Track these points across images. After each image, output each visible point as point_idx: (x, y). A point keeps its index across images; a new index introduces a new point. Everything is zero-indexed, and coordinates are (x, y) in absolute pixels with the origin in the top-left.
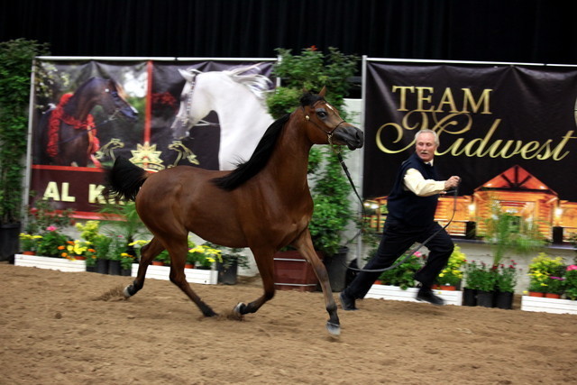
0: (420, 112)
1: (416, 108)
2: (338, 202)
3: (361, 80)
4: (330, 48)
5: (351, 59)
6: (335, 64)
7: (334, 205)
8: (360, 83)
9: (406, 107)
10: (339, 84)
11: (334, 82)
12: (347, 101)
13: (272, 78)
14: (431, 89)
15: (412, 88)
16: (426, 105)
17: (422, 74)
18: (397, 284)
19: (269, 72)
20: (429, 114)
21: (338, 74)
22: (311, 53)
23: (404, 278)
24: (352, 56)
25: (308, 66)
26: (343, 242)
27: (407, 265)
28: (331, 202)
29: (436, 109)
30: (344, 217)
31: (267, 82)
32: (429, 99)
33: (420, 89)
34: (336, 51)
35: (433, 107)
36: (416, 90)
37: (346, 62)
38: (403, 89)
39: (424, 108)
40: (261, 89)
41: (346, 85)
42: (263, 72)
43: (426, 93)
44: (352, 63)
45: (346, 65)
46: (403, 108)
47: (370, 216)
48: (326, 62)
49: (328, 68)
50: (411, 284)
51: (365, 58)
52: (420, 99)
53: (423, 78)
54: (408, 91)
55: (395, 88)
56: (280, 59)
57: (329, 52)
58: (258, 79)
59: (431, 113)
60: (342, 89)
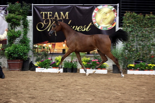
0: (48, 19)
1: (48, 18)
2: (26, 45)
3: (32, 11)
4: (23, 2)
5: (29, 5)
6: (24, 7)
7: (25, 46)
8: (32, 12)
9: (45, 18)
10: (26, 12)
11: (24, 11)
12: (28, 17)
13: (6, 11)
14: (51, 13)
15: (46, 12)
16: (50, 17)
17: (49, 8)
18: (45, 68)
19: (5, 9)
20: (51, 20)
21: (25, 9)
22: (17, 3)
23: (47, 66)
24: (29, 4)
25: (17, 7)
26: (28, 57)
27: (47, 62)
28: (25, 45)
29: (53, 18)
30: (28, 49)
31: (4, 12)
32: (51, 15)
33: (49, 13)
34: (25, 3)
35: (52, 18)
36: (47, 13)
37: (27, 6)
38: (44, 13)
39: (50, 18)
40: (3, 14)
41: (28, 12)
42: (3, 9)
43: (50, 14)
44: (29, 6)
45: (28, 7)
46: (44, 18)
47: (35, 49)
48: (22, 6)
49: (23, 8)
50: (49, 67)
51: (33, 4)
52: (49, 16)
53: (49, 10)
54: (45, 13)
55: (41, 12)
56: (8, 5)
57: (23, 3)
58: (2, 11)
59: (52, 19)
60: (27, 14)
